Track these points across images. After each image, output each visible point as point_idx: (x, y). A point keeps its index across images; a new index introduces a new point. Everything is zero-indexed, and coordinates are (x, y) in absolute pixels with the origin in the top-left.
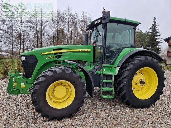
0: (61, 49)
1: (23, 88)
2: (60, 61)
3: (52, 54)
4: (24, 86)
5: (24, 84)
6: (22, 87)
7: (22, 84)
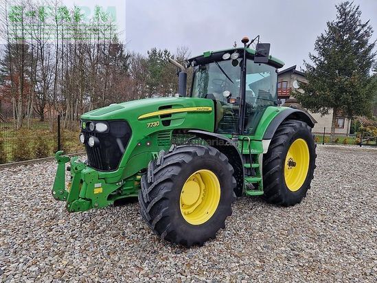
0: (169, 107)
1: (99, 194)
2: (169, 131)
3: (157, 117)
4: (101, 190)
5: (100, 185)
6: (96, 191)
7: (96, 185)
